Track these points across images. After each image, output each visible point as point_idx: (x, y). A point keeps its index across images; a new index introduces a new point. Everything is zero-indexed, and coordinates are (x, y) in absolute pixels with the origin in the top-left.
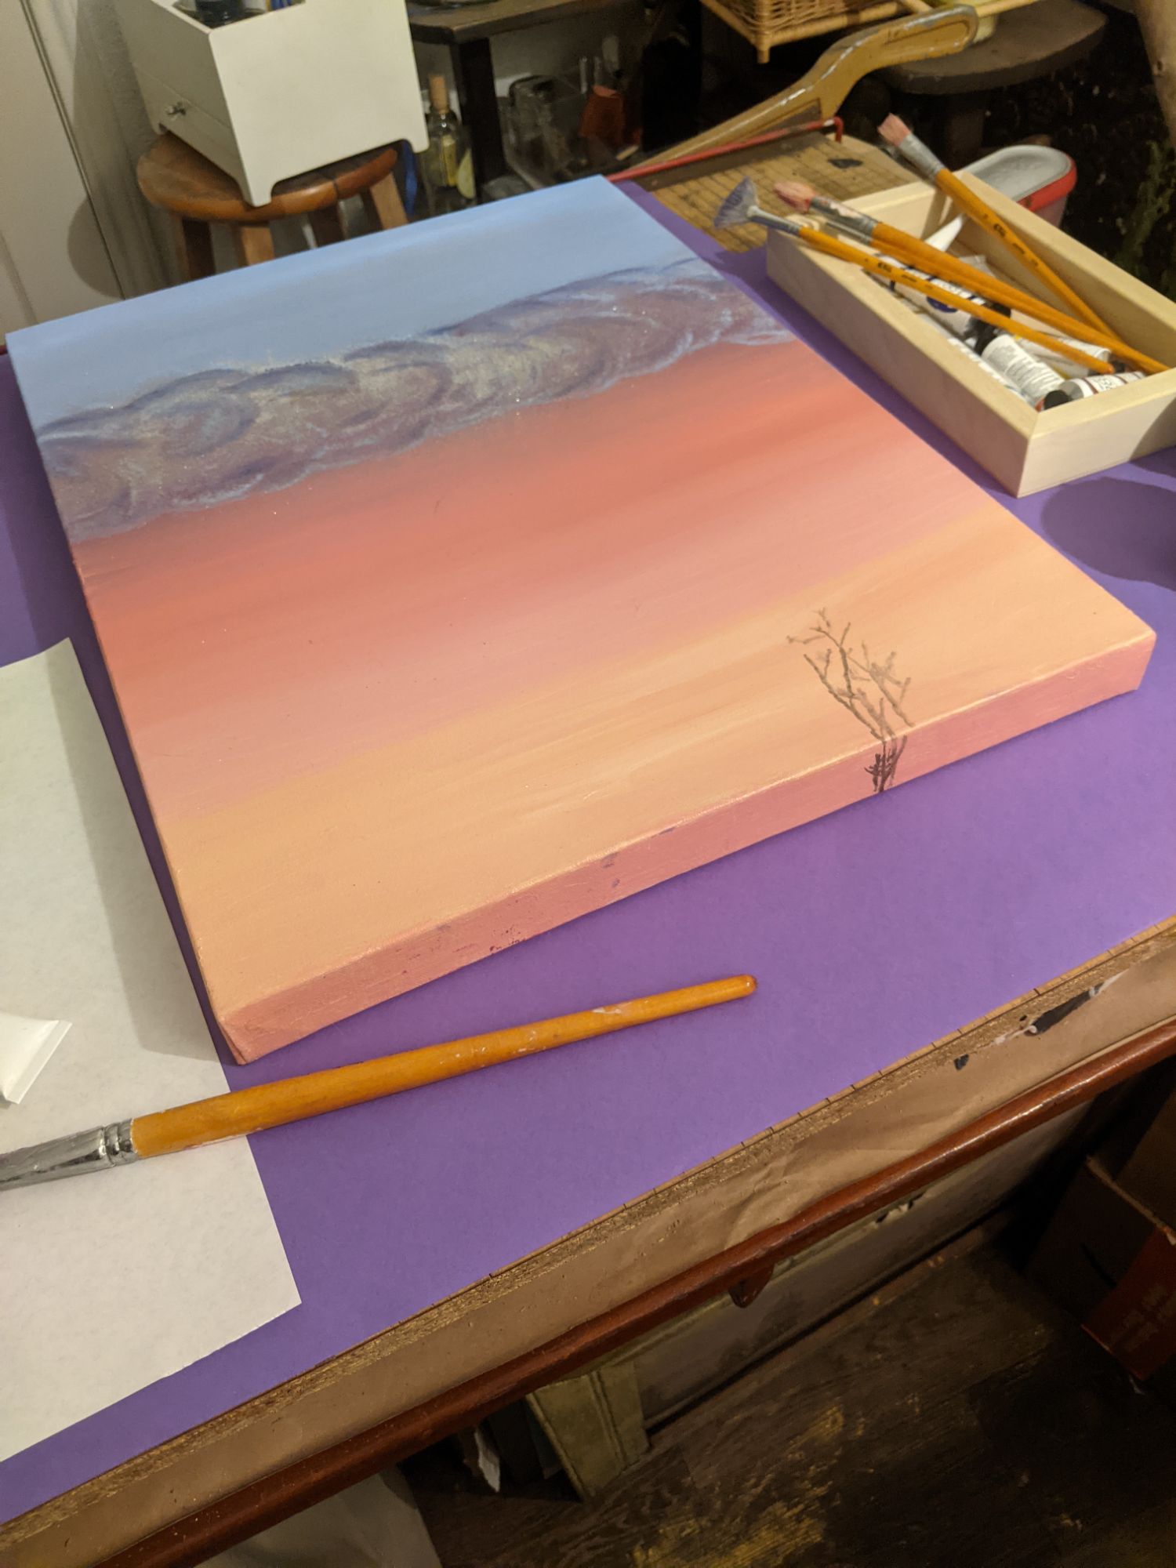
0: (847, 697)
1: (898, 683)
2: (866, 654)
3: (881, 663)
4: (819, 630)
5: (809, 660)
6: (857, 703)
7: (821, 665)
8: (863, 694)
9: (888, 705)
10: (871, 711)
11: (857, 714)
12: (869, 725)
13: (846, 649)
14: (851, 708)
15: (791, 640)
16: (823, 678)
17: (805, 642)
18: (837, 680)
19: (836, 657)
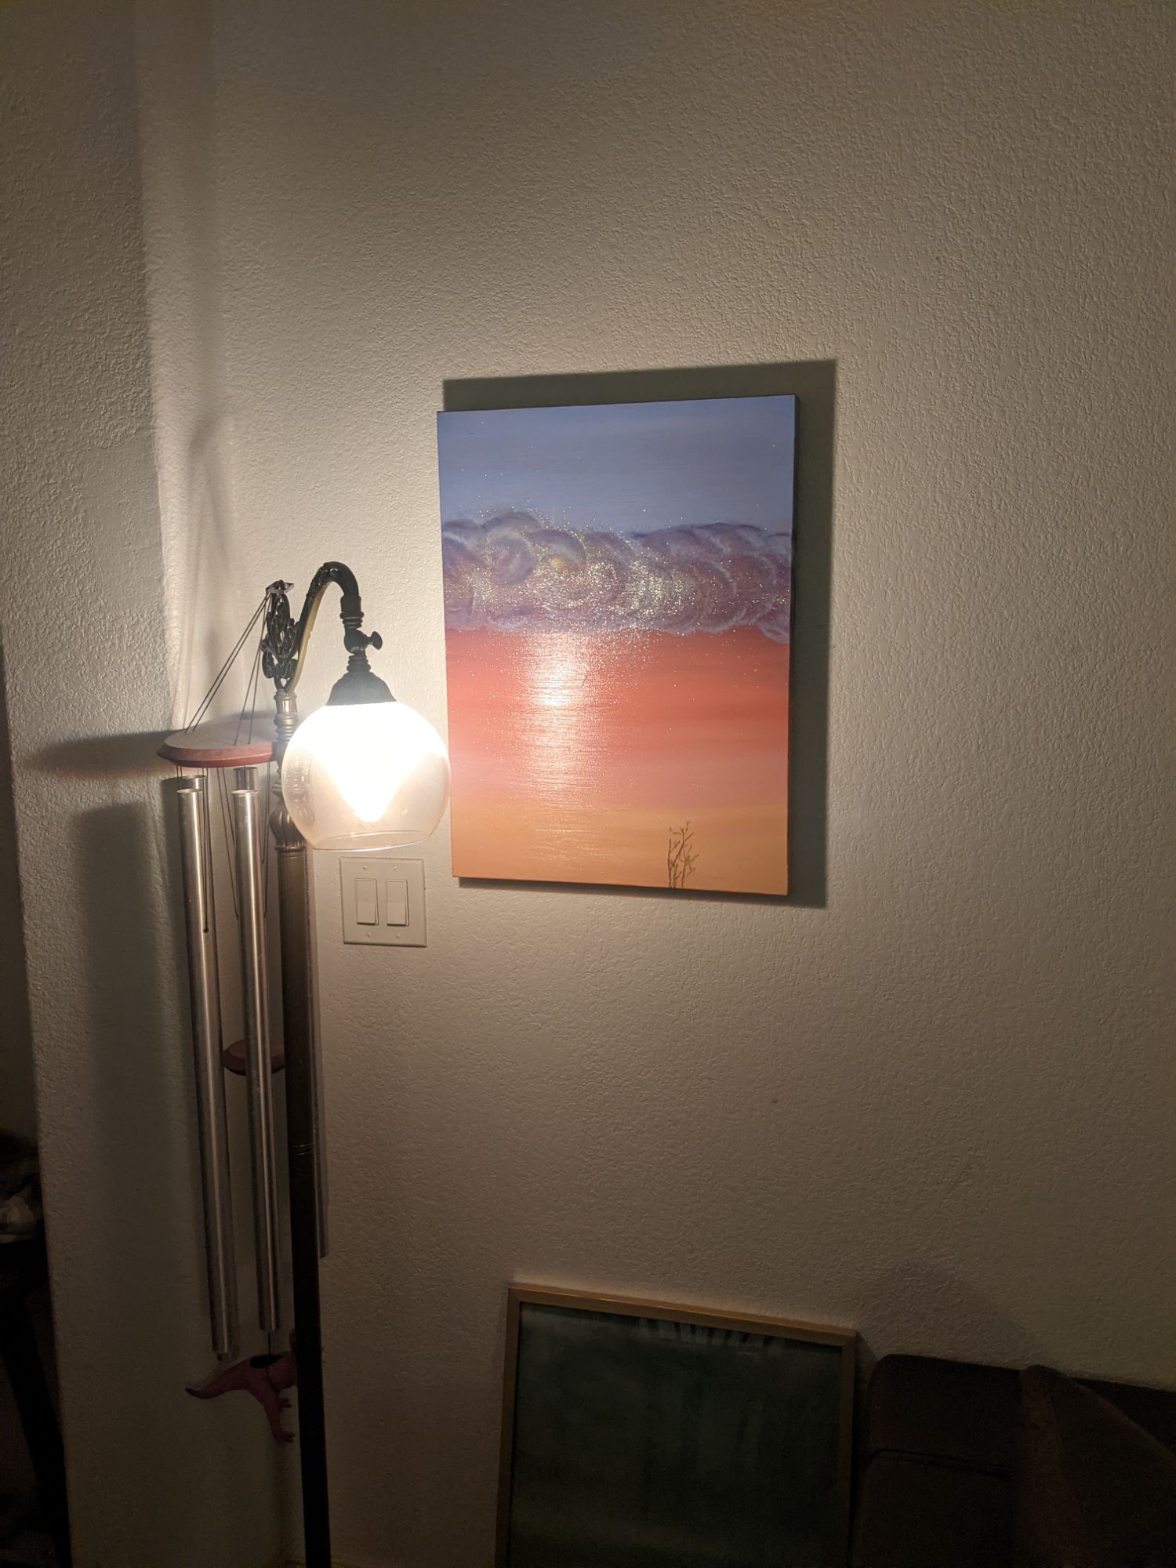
0: (672, 864)
1: (690, 868)
2: (689, 850)
3: (691, 857)
4: (682, 830)
5: (670, 842)
6: (673, 869)
7: (673, 846)
8: (677, 866)
9: (681, 875)
10: (675, 875)
11: (670, 873)
12: (670, 880)
13: (685, 844)
14: (670, 870)
15: (670, 829)
16: (670, 852)
17: (675, 833)
18: (673, 856)
19: (680, 846)
